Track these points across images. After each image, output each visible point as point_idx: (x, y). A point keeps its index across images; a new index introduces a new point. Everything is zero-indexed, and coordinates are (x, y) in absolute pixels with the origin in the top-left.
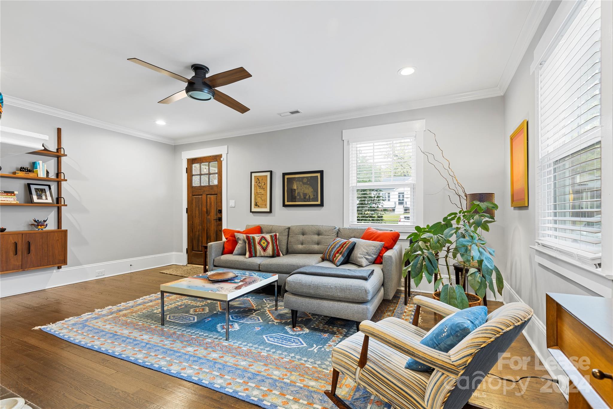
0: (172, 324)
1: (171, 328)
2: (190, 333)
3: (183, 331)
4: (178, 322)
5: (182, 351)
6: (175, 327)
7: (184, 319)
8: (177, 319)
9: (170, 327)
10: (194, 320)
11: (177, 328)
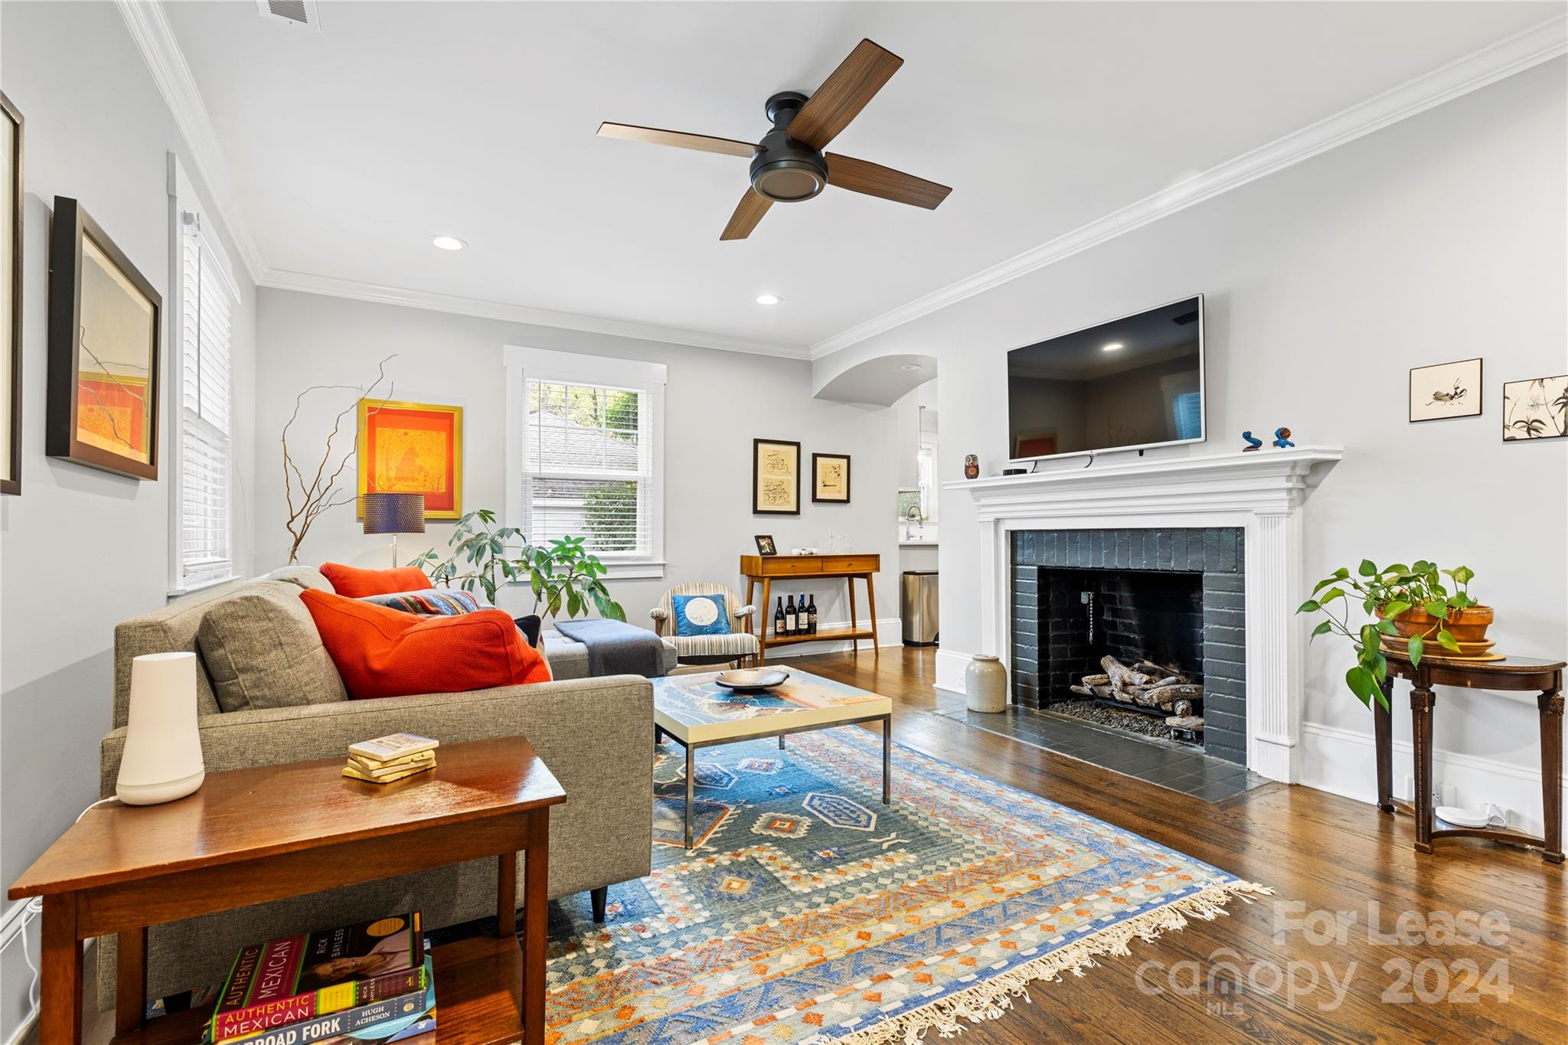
0: (865, 800)
1: (868, 791)
2: (835, 772)
3: (845, 779)
4: (851, 802)
5: (857, 751)
6: (861, 790)
7: (835, 805)
8: (852, 811)
9: (870, 794)
10: (813, 798)
11: (857, 787)
